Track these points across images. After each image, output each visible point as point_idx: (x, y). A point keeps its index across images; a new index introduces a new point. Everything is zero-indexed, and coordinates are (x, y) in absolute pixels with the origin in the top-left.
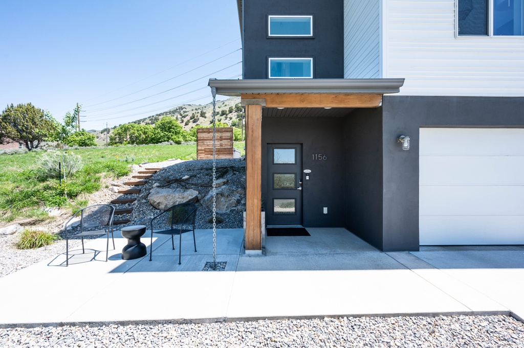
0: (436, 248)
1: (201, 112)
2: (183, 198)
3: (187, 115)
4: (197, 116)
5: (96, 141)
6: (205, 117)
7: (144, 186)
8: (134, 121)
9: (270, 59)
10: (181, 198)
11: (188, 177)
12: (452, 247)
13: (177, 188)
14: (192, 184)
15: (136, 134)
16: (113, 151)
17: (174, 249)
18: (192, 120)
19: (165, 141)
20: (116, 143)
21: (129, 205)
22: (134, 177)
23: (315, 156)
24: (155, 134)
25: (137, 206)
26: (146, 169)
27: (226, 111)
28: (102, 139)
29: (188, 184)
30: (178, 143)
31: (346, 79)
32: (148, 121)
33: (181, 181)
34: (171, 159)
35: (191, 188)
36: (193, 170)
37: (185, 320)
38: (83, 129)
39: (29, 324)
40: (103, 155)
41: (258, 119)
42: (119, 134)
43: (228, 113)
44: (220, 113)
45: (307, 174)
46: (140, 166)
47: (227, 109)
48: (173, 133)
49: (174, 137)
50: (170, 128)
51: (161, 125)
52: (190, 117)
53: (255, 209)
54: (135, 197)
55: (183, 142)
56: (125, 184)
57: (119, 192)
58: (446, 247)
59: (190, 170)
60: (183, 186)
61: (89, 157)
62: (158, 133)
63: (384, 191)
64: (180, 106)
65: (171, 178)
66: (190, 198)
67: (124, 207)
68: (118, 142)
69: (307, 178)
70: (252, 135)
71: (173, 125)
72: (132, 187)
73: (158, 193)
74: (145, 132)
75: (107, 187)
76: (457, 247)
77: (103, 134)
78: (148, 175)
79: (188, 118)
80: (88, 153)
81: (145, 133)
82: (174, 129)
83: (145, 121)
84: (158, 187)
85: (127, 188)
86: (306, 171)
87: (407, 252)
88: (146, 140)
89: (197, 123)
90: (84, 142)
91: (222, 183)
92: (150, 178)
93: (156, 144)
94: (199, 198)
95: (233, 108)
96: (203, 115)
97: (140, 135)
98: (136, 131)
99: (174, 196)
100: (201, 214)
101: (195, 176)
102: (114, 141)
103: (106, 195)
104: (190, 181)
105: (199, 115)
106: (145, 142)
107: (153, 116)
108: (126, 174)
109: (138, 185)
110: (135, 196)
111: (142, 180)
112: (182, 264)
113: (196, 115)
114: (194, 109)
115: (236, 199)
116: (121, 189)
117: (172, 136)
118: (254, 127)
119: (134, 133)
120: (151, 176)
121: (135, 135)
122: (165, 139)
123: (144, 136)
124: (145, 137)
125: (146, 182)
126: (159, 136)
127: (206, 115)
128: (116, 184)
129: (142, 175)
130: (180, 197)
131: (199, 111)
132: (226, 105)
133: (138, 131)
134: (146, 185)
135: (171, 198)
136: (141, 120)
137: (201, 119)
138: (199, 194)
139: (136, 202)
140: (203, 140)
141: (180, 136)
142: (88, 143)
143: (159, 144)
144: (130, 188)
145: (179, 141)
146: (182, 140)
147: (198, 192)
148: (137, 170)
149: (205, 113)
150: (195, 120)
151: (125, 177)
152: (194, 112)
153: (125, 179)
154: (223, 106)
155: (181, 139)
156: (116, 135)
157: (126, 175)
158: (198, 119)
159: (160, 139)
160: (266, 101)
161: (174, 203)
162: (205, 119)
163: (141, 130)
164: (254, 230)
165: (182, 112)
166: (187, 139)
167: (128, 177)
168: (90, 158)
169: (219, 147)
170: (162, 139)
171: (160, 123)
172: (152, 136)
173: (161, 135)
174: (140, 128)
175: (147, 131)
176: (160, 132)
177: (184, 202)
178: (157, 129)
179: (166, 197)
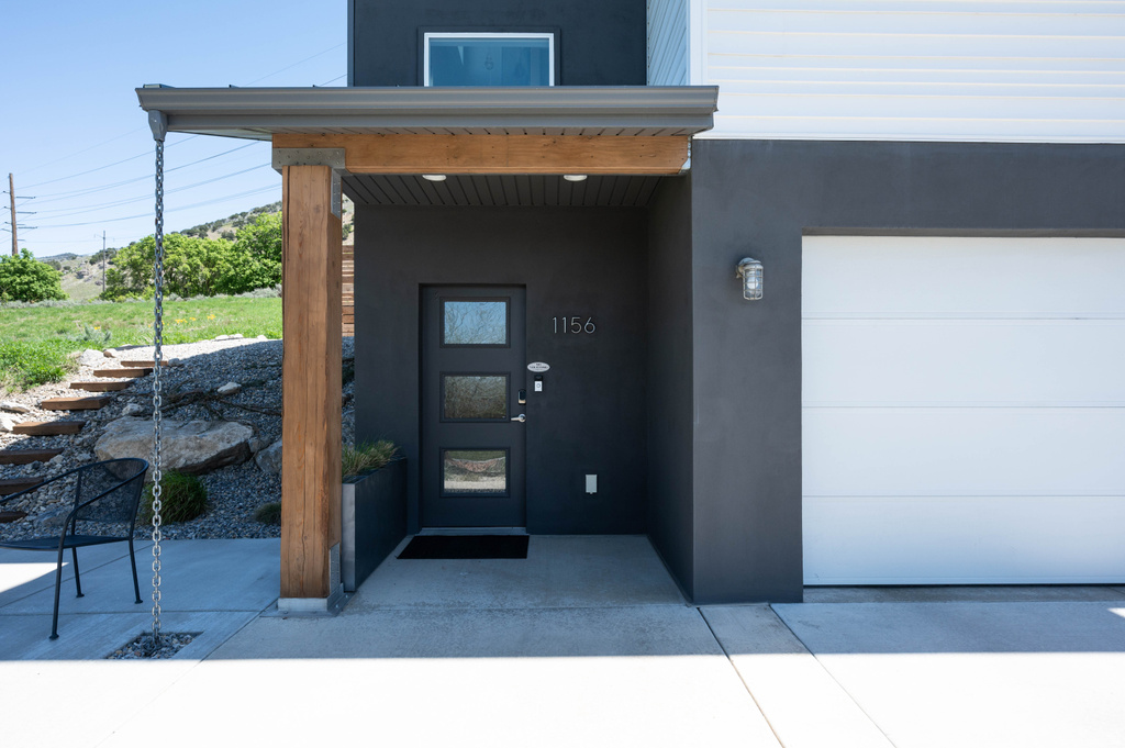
0: (862, 593)
2: (200, 447)
5: (66, 284)
7: (99, 412)
8: (189, 227)
9: (428, 36)
10: (193, 449)
11: (236, 385)
12: (908, 592)
13: (193, 417)
14: (244, 408)
15: (185, 266)
16: (99, 316)
17: (80, 595)
19: (264, 286)
20: (124, 292)
21: (36, 468)
22: (75, 386)
23: (560, 323)
24: (236, 266)
25: (60, 471)
26: (123, 363)
28: (93, 281)
29: (230, 406)
31: (654, 87)
32: (228, 228)
33: (214, 398)
34: (226, 337)
35: (235, 419)
36: (264, 367)
38: (24, 251)
40: (66, 325)
41: (317, 209)
42: (134, 265)
45: (537, 376)
46: (107, 355)
51: (254, 238)
53: (309, 475)
54: (62, 445)
56: (43, 406)
57: (17, 430)
58: (892, 591)
59: (255, 366)
60: (212, 412)
61: (22, 330)
62: (246, 261)
63: (697, 422)
65: (187, 388)
66: (222, 446)
67: (21, 474)
68: (131, 290)
69: (538, 386)
70: (300, 255)
72: (62, 414)
73: (127, 431)
74: (209, 259)
76: (927, 591)
77: (96, 266)
78: (122, 380)
80: (23, 321)
81: (210, 263)
83: (222, 230)
84: (135, 415)
85: (49, 417)
86: (535, 367)
87: (765, 604)
88: (209, 282)
90: (29, 289)
92: (124, 391)
93: (237, 296)
94: (252, 450)
97: (195, 269)
98: (184, 259)
99: (172, 440)
100: (248, 496)
101: (262, 383)
102: (119, 287)
104: (242, 399)
106: (207, 289)
107: (243, 214)
108: (54, 377)
109: (82, 410)
110: (63, 440)
111: (100, 394)
112: (60, 639)
116: (23, 421)
118: (306, 232)
119: (176, 264)
120: (128, 384)
121: (181, 268)
122: (266, 280)
123: (206, 271)
124: (208, 275)
125: (105, 402)
126: (248, 272)
128: (12, 405)
129: (105, 380)
130: (192, 444)
133: (189, 256)
134: (106, 409)
136: (209, 225)
138: (255, 433)
139: (58, 459)
142: (40, 291)
143: (246, 294)
144: (53, 419)
147: (249, 431)
148: (93, 364)
151: (48, 386)
153: (47, 392)
156: (124, 268)
157: (54, 381)
159: (248, 279)
160: (346, 156)
163: (199, 253)
164: (304, 538)
167: (58, 387)
168: (24, 335)
170: (257, 280)
171: (251, 234)
172: (229, 270)
173: (253, 267)
174: (197, 247)
175: (216, 258)
176: (251, 259)
177: (203, 459)
178: (243, 252)
179: (145, 445)
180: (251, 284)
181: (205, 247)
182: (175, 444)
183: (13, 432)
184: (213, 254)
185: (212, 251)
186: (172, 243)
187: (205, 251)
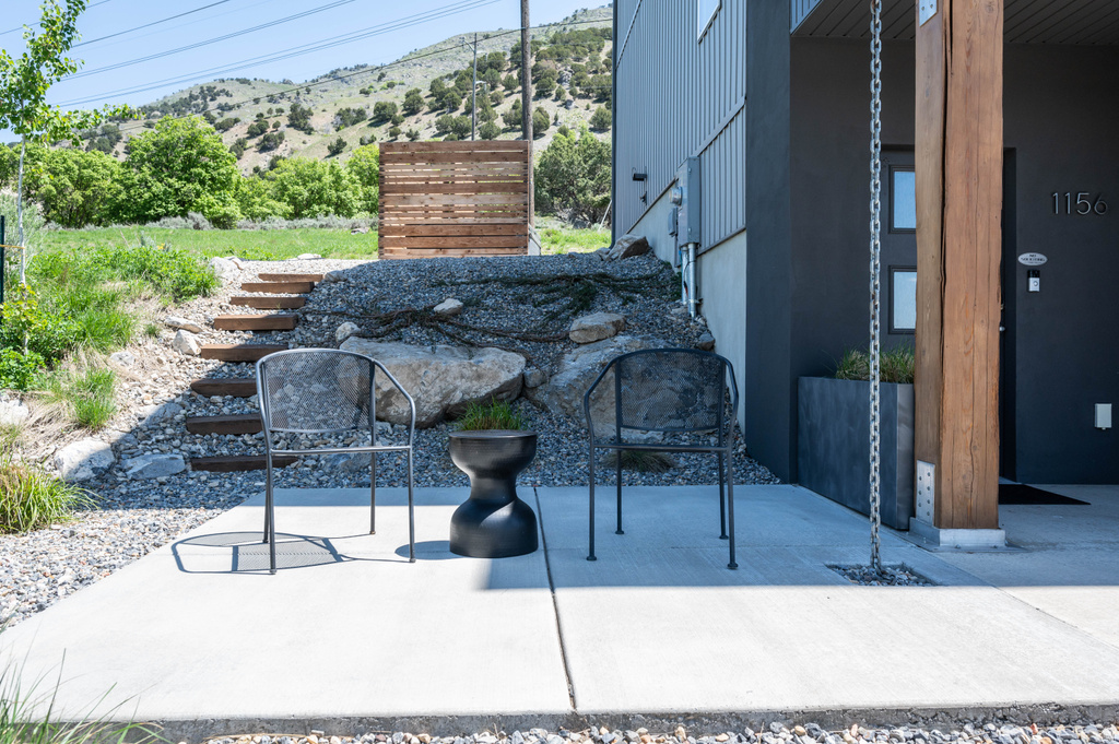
1: (293, 109)
2: (479, 377)
3: (236, 121)
4: (276, 126)
6: (309, 131)
10: (470, 379)
11: (458, 303)
13: (433, 341)
14: (485, 332)
18: (256, 141)
19: (167, 215)
22: (235, 302)
23: (1062, 199)
24: (128, 188)
25: (299, 405)
26: (260, 276)
27: (394, 106)
29: (467, 328)
30: (222, 222)
37: (1061, 708)
39: (444, 719)
41: (990, 6)
43: (399, 113)
44: (370, 113)
45: (1034, 272)
46: (238, 267)
47: (397, 98)
48: (202, 182)
49: (207, 198)
50: (190, 163)
51: (153, 148)
52: (245, 129)
55: (241, 220)
56: (217, 324)
57: (207, 353)
60: (451, 336)
62: (144, 182)
64: (206, 81)
65: (386, 307)
69: (1035, 285)
70: (968, 68)
71: (202, 153)
72: (246, 336)
74: (81, 177)
75: (152, 332)
79: (239, 132)
81: (81, 183)
82: (205, 166)
86: (1028, 259)
88: (89, 208)
89: (277, 152)
91: (612, 329)
92: (303, 308)
95: (422, 95)
96: (299, 120)
97: (63, 191)
98: (46, 178)
99: (444, 366)
103: (160, 361)
104: (474, 319)
105: (284, 120)
106: (87, 216)
108: (203, 289)
109: (270, 331)
111: (273, 312)
113: (272, 121)
114: (262, 95)
115: (678, 387)
117: (198, 195)
118: (976, 37)
120: (300, 301)
121: (42, 190)
122: (173, 207)
123: (78, 196)
124: (81, 200)
125: (296, 321)
126: (146, 195)
127: (313, 122)
128: (182, 322)
129: (262, 295)
130: (467, 372)
131: (286, 105)
132: (391, 85)
134: (299, 329)
135: (432, 374)
137: (294, 138)
140: (405, 189)
141: (229, 196)
143: (150, 224)
144: (238, 342)
145: (225, 215)
146: (239, 215)
147: (523, 359)
148: (233, 278)
149: (307, 114)
150: (267, 139)
152: (264, 107)
153: (206, 307)
154: (378, 86)
155: (234, 209)
157: (205, 296)
158: (281, 137)
159: (148, 205)
161: (444, 398)
162: (307, 138)
163: (68, 170)
165: (212, 106)
166: (257, 209)
169: (470, 220)
170: (159, 206)
171: (150, 144)
172: (120, 192)
173: (154, 189)
174: (65, 160)
175: (92, 177)
176: (150, 178)
177: (483, 392)
178: (139, 168)
179: (414, 371)
180: (152, 212)
181: (76, 162)
182: (447, 371)
183: (201, 355)
184: (86, 172)
185: (85, 168)
186: (30, 155)
187: (76, 167)
